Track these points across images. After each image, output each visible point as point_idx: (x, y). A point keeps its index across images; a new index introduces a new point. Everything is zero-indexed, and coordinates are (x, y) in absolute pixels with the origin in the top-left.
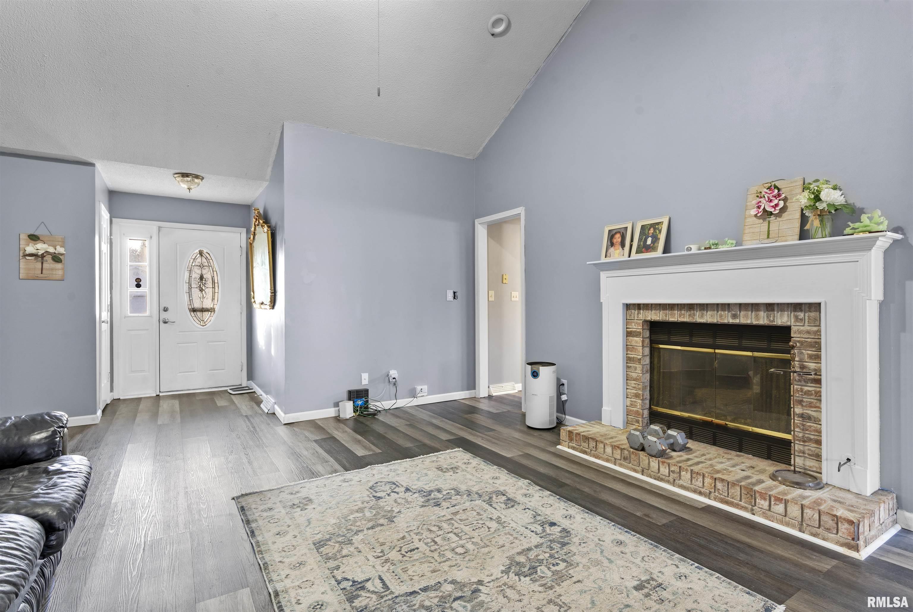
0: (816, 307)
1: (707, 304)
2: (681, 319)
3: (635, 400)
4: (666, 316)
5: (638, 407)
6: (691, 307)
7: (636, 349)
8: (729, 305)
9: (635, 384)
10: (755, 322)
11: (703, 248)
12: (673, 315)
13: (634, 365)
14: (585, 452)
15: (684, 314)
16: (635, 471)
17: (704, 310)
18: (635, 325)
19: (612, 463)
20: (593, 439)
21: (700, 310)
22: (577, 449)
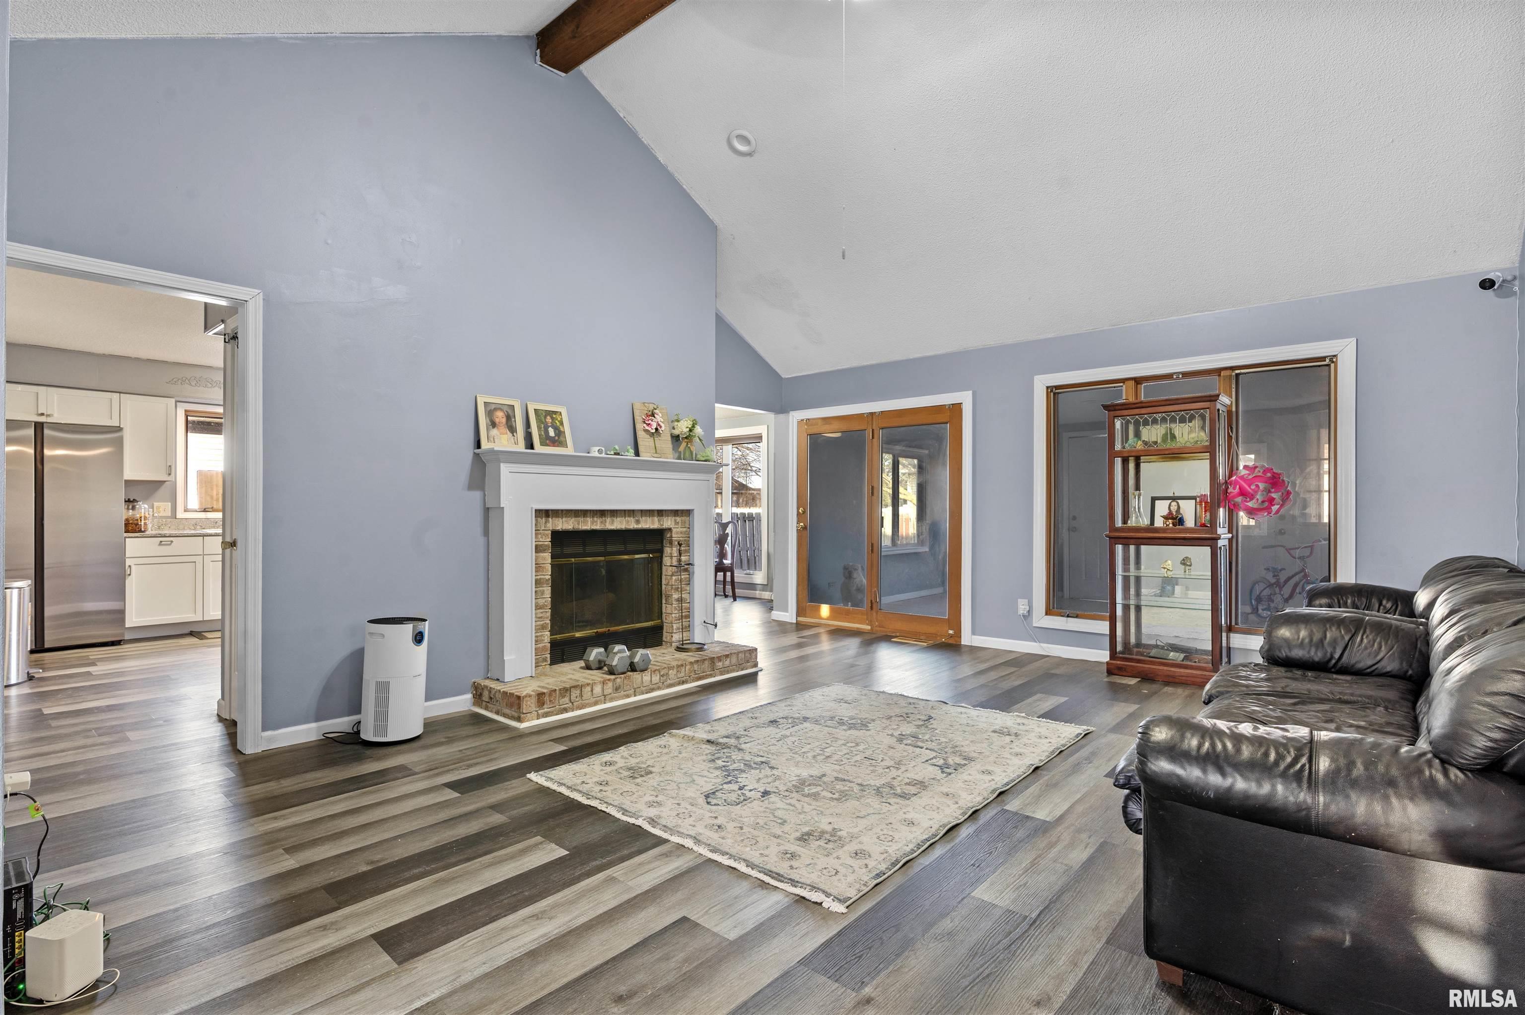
0: (688, 513)
1: (617, 510)
2: (594, 527)
3: (540, 634)
4: (579, 524)
5: (546, 641)
6: (602, 513)
7: (543, 568)
8: (633, 511)
9: (542, 613)
10: (652, 527)
11: (612, 453)
12: (585, 523)
13: (541, 589)
14: (565, 710)
15: (596, 522)
16: (628, 696)
17: (613, 516)
18: (542, 538)
19: (601, 703)
20: (575, 687)
21: (611, 517)
22: (552, 712)
